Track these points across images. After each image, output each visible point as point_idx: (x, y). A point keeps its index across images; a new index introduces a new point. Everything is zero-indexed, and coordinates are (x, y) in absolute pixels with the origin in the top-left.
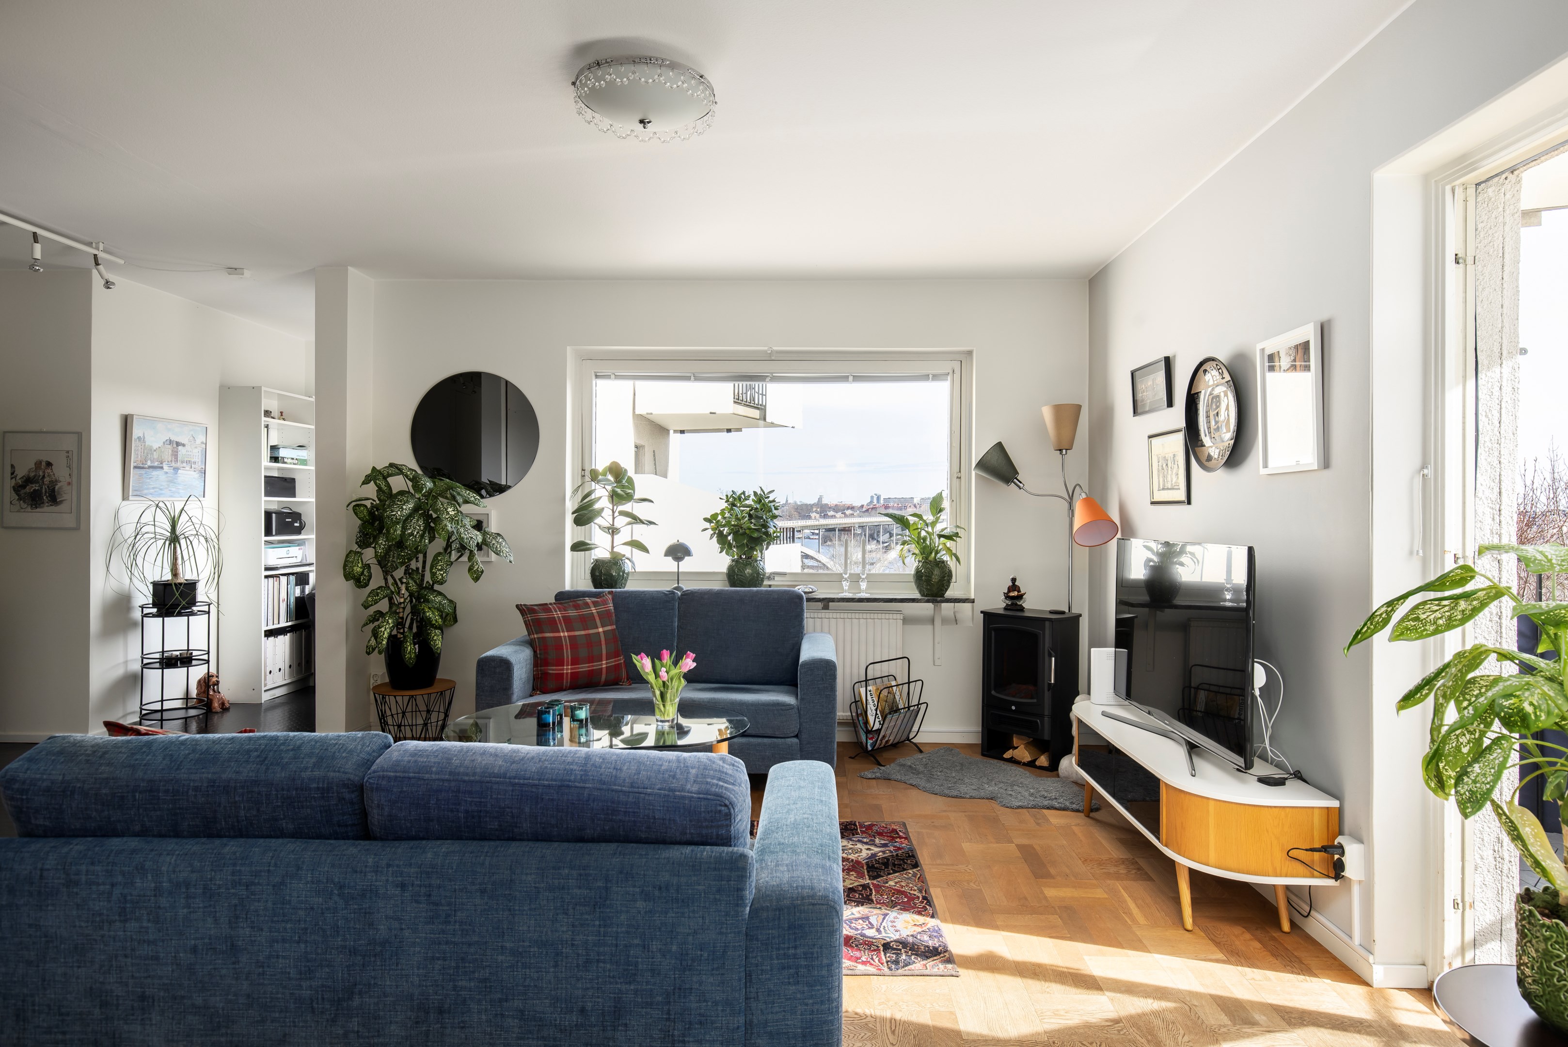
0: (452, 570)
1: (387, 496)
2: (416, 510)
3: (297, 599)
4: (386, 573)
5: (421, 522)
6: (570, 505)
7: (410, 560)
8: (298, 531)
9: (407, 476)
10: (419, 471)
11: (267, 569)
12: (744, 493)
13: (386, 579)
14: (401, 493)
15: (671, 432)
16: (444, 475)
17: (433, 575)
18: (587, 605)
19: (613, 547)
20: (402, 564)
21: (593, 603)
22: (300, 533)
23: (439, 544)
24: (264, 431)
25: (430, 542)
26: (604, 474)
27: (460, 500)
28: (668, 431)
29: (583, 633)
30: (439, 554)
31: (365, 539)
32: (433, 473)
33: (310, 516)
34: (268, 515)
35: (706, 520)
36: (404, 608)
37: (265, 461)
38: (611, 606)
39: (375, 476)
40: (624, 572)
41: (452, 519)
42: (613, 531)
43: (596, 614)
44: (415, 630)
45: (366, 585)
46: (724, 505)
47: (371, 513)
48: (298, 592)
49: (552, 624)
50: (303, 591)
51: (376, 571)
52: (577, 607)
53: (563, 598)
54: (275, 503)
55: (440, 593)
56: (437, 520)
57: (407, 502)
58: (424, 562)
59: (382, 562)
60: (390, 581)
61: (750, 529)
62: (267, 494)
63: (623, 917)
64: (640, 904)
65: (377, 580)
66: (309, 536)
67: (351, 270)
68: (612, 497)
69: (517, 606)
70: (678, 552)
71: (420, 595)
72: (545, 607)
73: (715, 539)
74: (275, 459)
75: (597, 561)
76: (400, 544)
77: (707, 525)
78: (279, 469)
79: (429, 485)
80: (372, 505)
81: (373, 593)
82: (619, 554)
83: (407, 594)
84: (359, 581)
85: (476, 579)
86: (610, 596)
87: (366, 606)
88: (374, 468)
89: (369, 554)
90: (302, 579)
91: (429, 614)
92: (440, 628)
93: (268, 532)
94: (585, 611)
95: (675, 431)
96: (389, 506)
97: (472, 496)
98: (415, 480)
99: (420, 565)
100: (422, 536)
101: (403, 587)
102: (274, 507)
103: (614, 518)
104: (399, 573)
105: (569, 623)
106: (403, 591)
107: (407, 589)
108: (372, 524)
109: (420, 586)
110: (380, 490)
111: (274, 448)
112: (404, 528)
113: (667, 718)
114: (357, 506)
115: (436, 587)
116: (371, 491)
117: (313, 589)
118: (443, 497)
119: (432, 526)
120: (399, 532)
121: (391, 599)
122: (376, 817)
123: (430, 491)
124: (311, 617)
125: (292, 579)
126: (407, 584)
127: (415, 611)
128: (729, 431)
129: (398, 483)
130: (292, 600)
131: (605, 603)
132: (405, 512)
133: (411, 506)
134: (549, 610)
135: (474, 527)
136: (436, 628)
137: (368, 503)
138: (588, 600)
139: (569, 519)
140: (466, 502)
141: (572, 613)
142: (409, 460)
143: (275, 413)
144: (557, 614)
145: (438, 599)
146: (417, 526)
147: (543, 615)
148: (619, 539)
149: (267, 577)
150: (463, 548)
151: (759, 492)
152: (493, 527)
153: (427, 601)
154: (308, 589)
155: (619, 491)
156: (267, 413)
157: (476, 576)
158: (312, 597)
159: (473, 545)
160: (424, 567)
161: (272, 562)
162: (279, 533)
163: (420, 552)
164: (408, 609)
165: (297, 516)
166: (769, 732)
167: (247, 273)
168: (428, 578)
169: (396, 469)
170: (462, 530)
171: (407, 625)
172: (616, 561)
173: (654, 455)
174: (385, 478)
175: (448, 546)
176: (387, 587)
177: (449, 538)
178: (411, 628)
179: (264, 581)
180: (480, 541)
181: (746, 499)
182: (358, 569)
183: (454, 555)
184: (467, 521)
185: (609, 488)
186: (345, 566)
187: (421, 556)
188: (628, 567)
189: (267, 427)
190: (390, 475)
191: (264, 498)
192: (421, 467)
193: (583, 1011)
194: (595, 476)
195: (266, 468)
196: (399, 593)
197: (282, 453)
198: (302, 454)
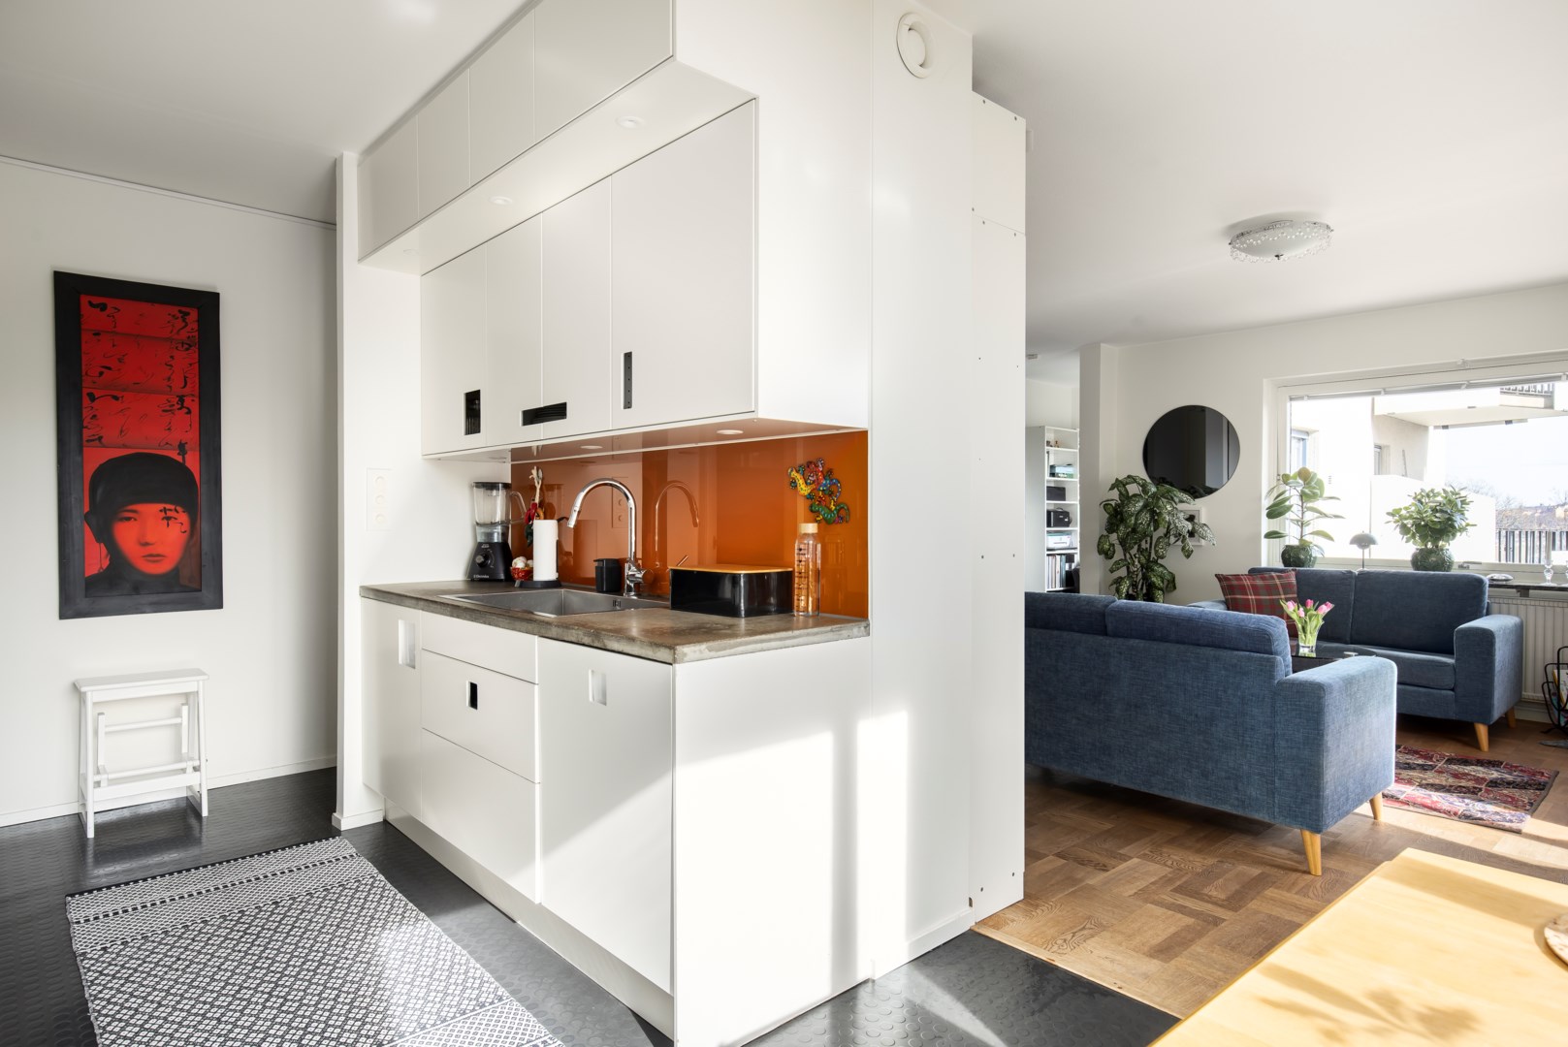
0: (1170, 549)
1: (1126, 498)
2: (1145, 506)
3: (1067, 572)
4: (1126, 550)
5: (1148, 515)
6: (1266, 503)
7: (1141, 541)
8: (1067, 524)
9: (1139, 484)
10: (1148, 480)
11: (1048, 550)
12: (1432, 491)
13: (1125, 555)
14: (1135, 495)
15: (1431, 428)
16: (1167, 483)
17: (1156, 552)
18: (1272, 578)
19: (1302, 536)
20: (1135, 543)
21: (1278, 576)
22: (1068, 526)
23: (1162, 531)
24: (1046, 455)
25: (1155, 530)
26: (1294, 478)
27: (1177, 500)
28: (1426, 428)
29: (1268, 597)
30: (1160, 537)
31: (1111, 527)
32: (1159, 481)
33: (1077, 514)
34: (1049, 513)
35: (1388, 514)
36: (1137, 575)
37: (1047, 477)
38: (1293, 580)
39: (1119, 484)
40: (1311, 556)
41: (1169, 513)
42: (1302, 524)
43: (1279, 585)
44: (1144, 591)
45: (1112, 557)
46: (1411, 501)
47: (1115, 509)
48: (1067, 568)
49: (1243, 589)
50: (1070, 567)
51: (1119, 549)
52: (1263, 579)
53: (1255, 572)
54: (1052, 504)
55: (1162, 566)
56: (1159, 514)
57: (1139, 501)
58: (1151, 544)
59: (1123, 542)
60: (1128, 556)
61: (1433, 521)
62: (1048, 499)
63: (1215, 677)
64: (1223, 672)
65: (1119, 555)
66: (1076, 528)
67: (1102, 345)
68: (1301, 496)
69: (1216, 575)
70: (1364, 541)
71: (1148, 567)
72: (1237, 577)
73: (1398, 530)
74: (1053, 474)
75: (1287, 546)
76: (1134, 531)
77: (1390, 518)
78: (1055, 481)
79: (1154, 489)
80: (1116, 504)
81: (1116, 563)
82: (1306, 541)
83: (1139, 566)
84: (1106, 553)
85: (1188, 556)
86: (1293, 573)
87: (1112, 571)
88: (1117, 479)
89: (1114, 537)
90: (1070, 558)
91: (1154, 579)
92: (1161, 589)
93: (1049, 525)
94: (1270, 582)
95: (1436, 427)
96: (1127, 505)
97: (1185, 497)
98: (1144, 486)
99: (1148, 546)
100: (1149, 525)
101: (1136, 560)
102: (1051, 508)
103: (1303, 513)
104: (1134, 551)
105: (1256, 589)
106: (1136, 563)
107: (1139, 562)
108: (1116, 517)
109: (1148, 560)
110: (1121, 494)
111: (1052, 467)
112: (1136, 519)
113: (1307, 645)
114: (1106, 506)
115: (1160, 561)
116: (1115, 494)
117: (1078, 565)
118: (1165, 498)
119: (1155, 518)
120: (1133, 522)
121: (1128, 568)
122: (1110, 628)
123: (1154, 494)
124: (1076, 585)
125: (1064, 557)
126: (1139, 558)
127: (1145, 578)
128: (1509, 422)
129: (1133, 489)
130: (1064, 573)
131: (1288, 577)
132: (1138, 508)
133: (1141, 504)
134: (1241, 580)
135: (1187, 520)
136: (1159, 589)
137: (1113, 503)
138: (1273, 574)
139: (1264, 512)
140: (1182, 501)
141: (1259, 582)
142: (1141, 473)
143: (1052, 443)
144: (1247, 583)
145: (1161, 569)
146: (1145, 518)
147: (1235, 583)
148: (1307, 530)
149: (1048, 555)
150: (1179, 535)
151: (1449, 489)
152: (1203, 519)
153: (1153, 570)
154: (1073, 566)
155: (1307, 491)
156: (1048, 443)
157: (1188, 554)
158: (1077, 571)
159: (1185, 532)
160: (1151, 547)
161: (1051, 546)
162: (1055, 526)
163: (1147, 536)
164: (1140, 574)
165: (1066, 514)
166: (1424, 683)
167: (1039, 356)
168: (1153, 555)
169: (1131, 479)
170: (1177, 521)
171: (1140, 587)
172: (1304, 547)
173: (1404, 455)
174: (1124, 486)
175: (1168, 532)
176: (1126, 560)
177: (1169, 527)
178: (1142, 589)
179: (1046, 558)
180: (1190, 529)
181: (1435, 496)
182: (1106, 547)
183: (1172, 539)
184: (1181, 515)
185: (1299, 489)
186: (1098, 545)
187: (1149, 539)
188: (1315, 553)
189: (1048, 452)
190: (1127, 484)
191: (1047, 502)
192: (1150, 477)
193: (1196, 716)
194: (1286, 479)
195: (1048, 481)
196: (1133, 565)
197: (1058, 470)
198: (1070, 470)
